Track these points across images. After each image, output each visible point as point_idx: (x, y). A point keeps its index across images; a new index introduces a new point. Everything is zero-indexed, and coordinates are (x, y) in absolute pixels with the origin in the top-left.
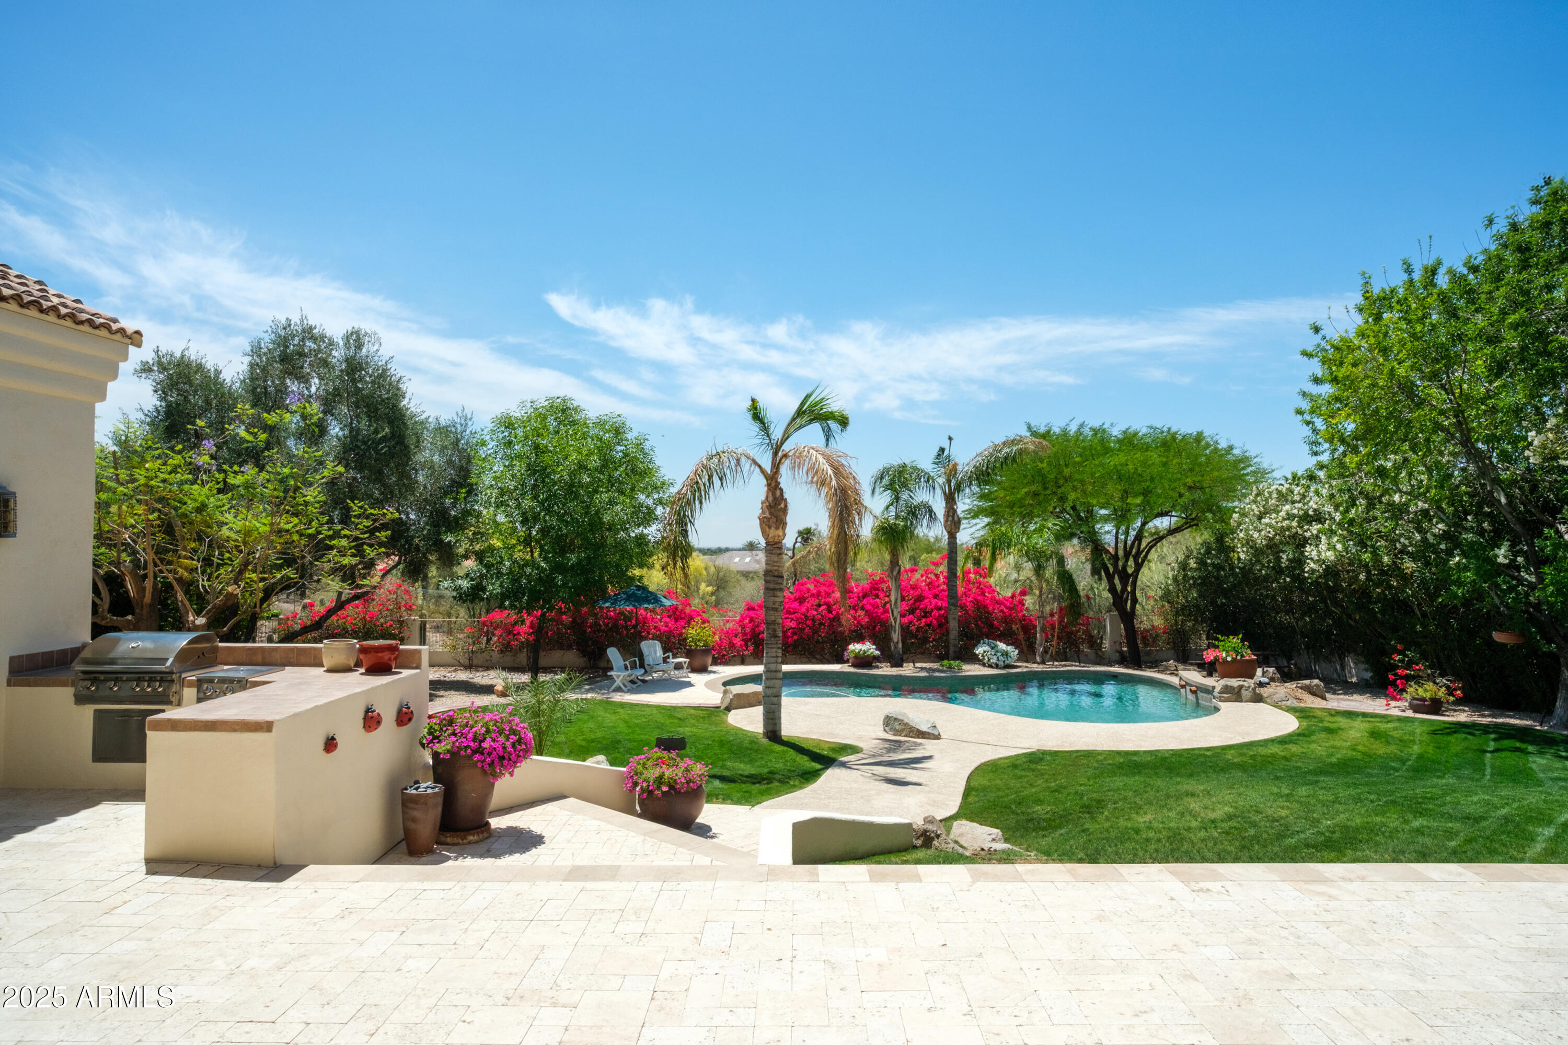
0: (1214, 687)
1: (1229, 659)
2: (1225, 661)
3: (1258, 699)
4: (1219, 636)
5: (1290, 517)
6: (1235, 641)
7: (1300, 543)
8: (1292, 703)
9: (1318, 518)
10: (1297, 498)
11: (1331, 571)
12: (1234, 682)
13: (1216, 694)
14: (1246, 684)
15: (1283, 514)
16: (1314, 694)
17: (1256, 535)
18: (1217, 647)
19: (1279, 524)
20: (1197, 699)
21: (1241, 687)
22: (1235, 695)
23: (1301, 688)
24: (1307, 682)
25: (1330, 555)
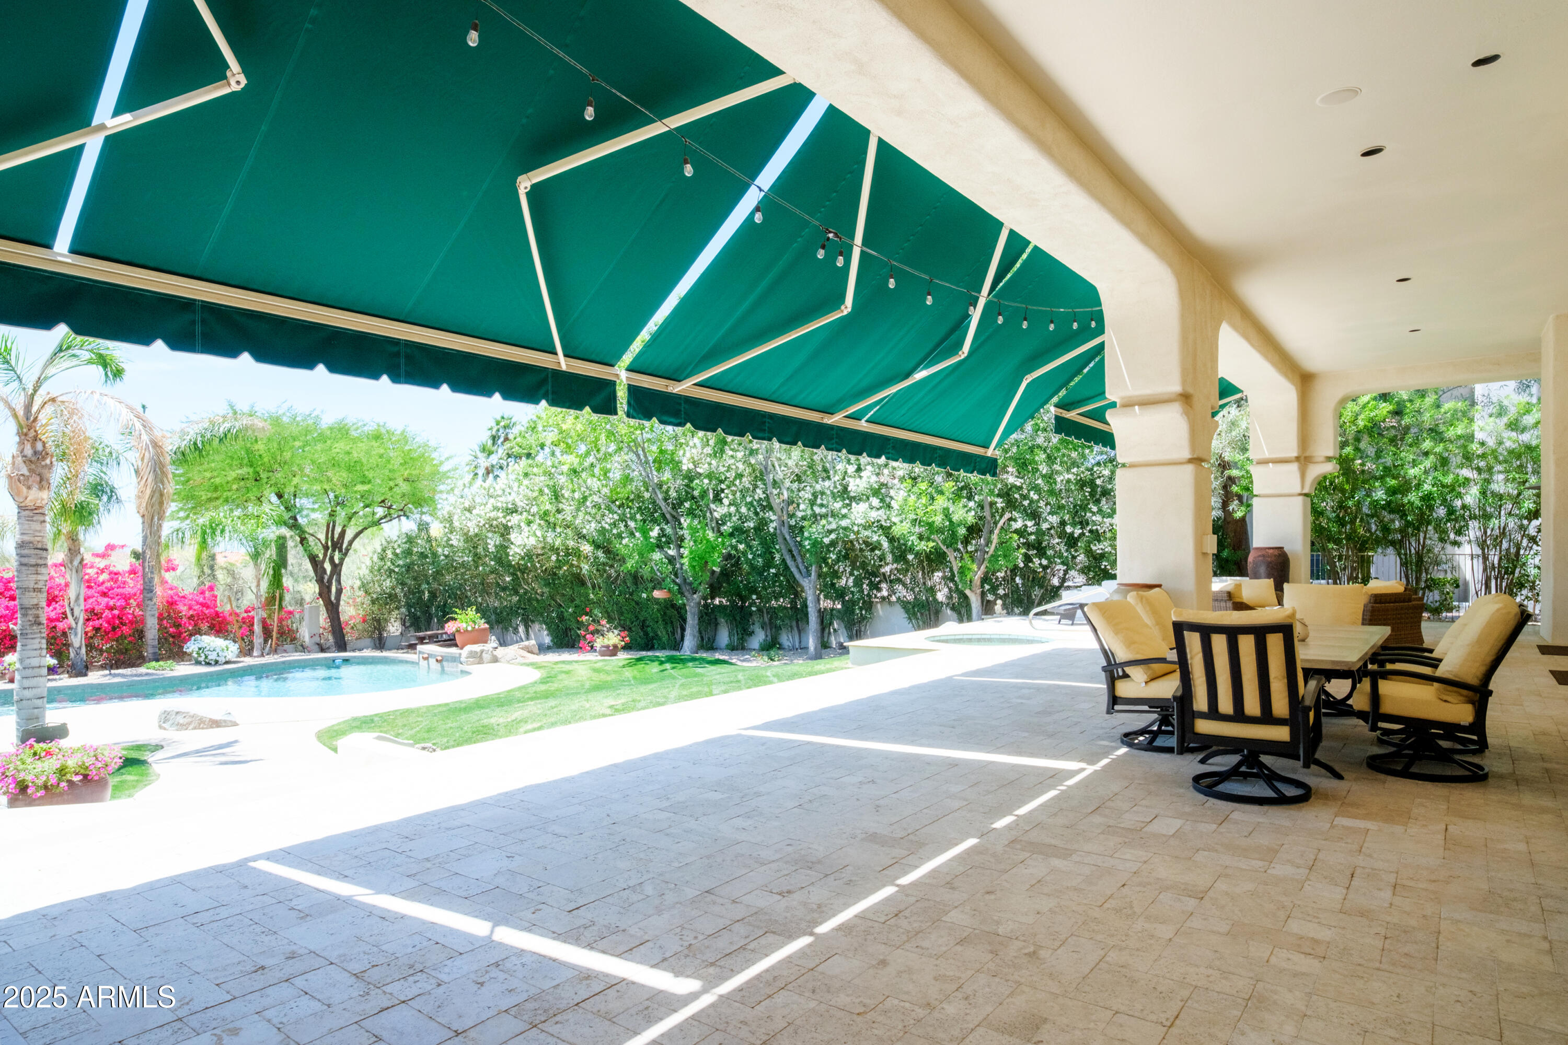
0: (460, 654)
1: (470, 628)
2: (467, 631)
3: (495, 660)
4: (457, 610)
5: (496, 509)
6: (471, 612)
7: (505, 531)
8: (520, 660)
9: (514, 511)
10: (500, 492)
11: (529, 556)
12: (477, 648)
13: (463, 659)
14: (485, 648)
15: (489, 506)
16: (532, 652)
17: (469, 524)
18: (455, 619)
19: (488, 515)
20: (443, 667)
21: (482, 651)
22: (478, 658)
23: (522, 649)
24: (526, 643)
25: (532, 541)
